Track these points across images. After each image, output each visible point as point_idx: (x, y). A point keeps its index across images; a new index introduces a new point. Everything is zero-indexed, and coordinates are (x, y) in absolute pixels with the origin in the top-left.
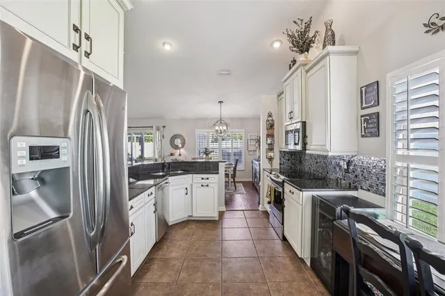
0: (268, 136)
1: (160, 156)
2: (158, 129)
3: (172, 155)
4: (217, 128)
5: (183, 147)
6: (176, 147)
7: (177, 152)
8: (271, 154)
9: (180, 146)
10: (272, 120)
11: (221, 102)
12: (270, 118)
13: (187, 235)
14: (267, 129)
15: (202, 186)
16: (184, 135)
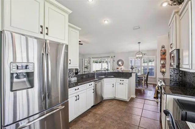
0: (161, 59)
1: (113, 69)
2: (112, 57)
3: (117, 69)
4: (137, 56)
5: (122, 65)
6: (120, 65)
7: (120, 67)
8: (164, 70)
9: (121, 65)
10: (165, 50)
11: (139, 43)
13: (110, 105)
14: (161, 55)
15: (120, 84)
16: (123, 60)
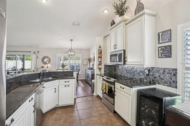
0: (99, 57)
1: (35, 68)
2: (34, 53)
3: (42, 67)
4: (69, 53)
5: (49, 63)
6: (46, 63)
7: (46, 66)
8: (100, 67)
9: (48, 62)
10: (101, 49)
11: (71, 40)
12: (100, 49)
13: (56, 120)
14: (99, 54)
15: (65, 86)
16: (50, 57)
